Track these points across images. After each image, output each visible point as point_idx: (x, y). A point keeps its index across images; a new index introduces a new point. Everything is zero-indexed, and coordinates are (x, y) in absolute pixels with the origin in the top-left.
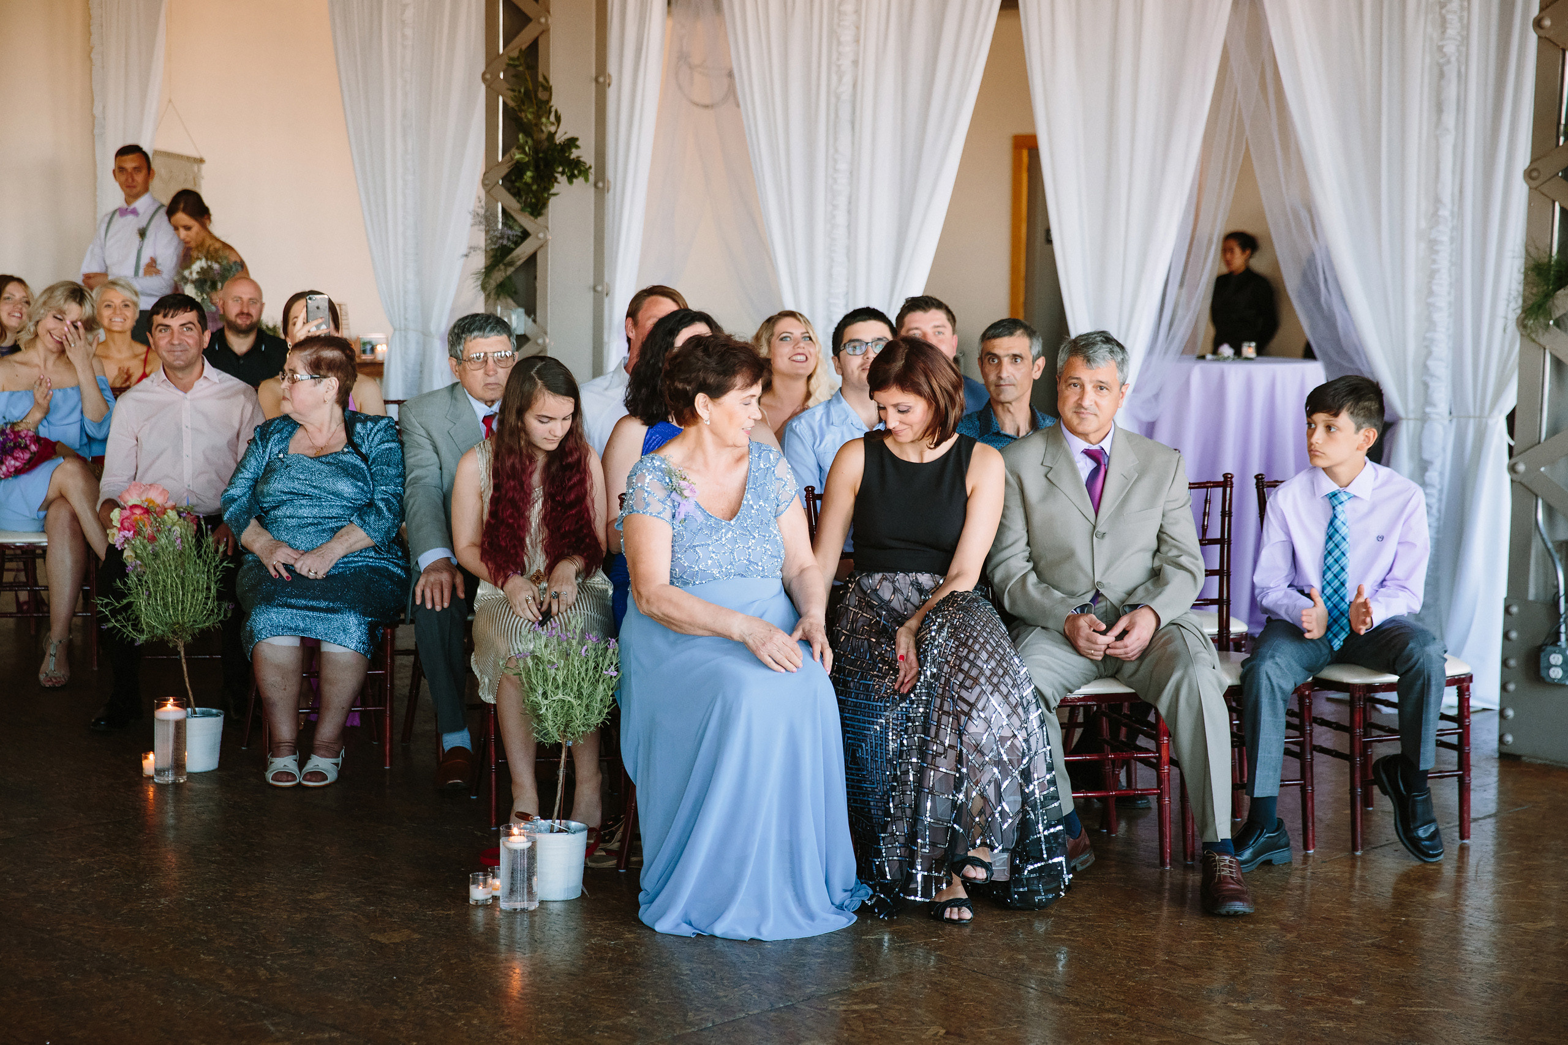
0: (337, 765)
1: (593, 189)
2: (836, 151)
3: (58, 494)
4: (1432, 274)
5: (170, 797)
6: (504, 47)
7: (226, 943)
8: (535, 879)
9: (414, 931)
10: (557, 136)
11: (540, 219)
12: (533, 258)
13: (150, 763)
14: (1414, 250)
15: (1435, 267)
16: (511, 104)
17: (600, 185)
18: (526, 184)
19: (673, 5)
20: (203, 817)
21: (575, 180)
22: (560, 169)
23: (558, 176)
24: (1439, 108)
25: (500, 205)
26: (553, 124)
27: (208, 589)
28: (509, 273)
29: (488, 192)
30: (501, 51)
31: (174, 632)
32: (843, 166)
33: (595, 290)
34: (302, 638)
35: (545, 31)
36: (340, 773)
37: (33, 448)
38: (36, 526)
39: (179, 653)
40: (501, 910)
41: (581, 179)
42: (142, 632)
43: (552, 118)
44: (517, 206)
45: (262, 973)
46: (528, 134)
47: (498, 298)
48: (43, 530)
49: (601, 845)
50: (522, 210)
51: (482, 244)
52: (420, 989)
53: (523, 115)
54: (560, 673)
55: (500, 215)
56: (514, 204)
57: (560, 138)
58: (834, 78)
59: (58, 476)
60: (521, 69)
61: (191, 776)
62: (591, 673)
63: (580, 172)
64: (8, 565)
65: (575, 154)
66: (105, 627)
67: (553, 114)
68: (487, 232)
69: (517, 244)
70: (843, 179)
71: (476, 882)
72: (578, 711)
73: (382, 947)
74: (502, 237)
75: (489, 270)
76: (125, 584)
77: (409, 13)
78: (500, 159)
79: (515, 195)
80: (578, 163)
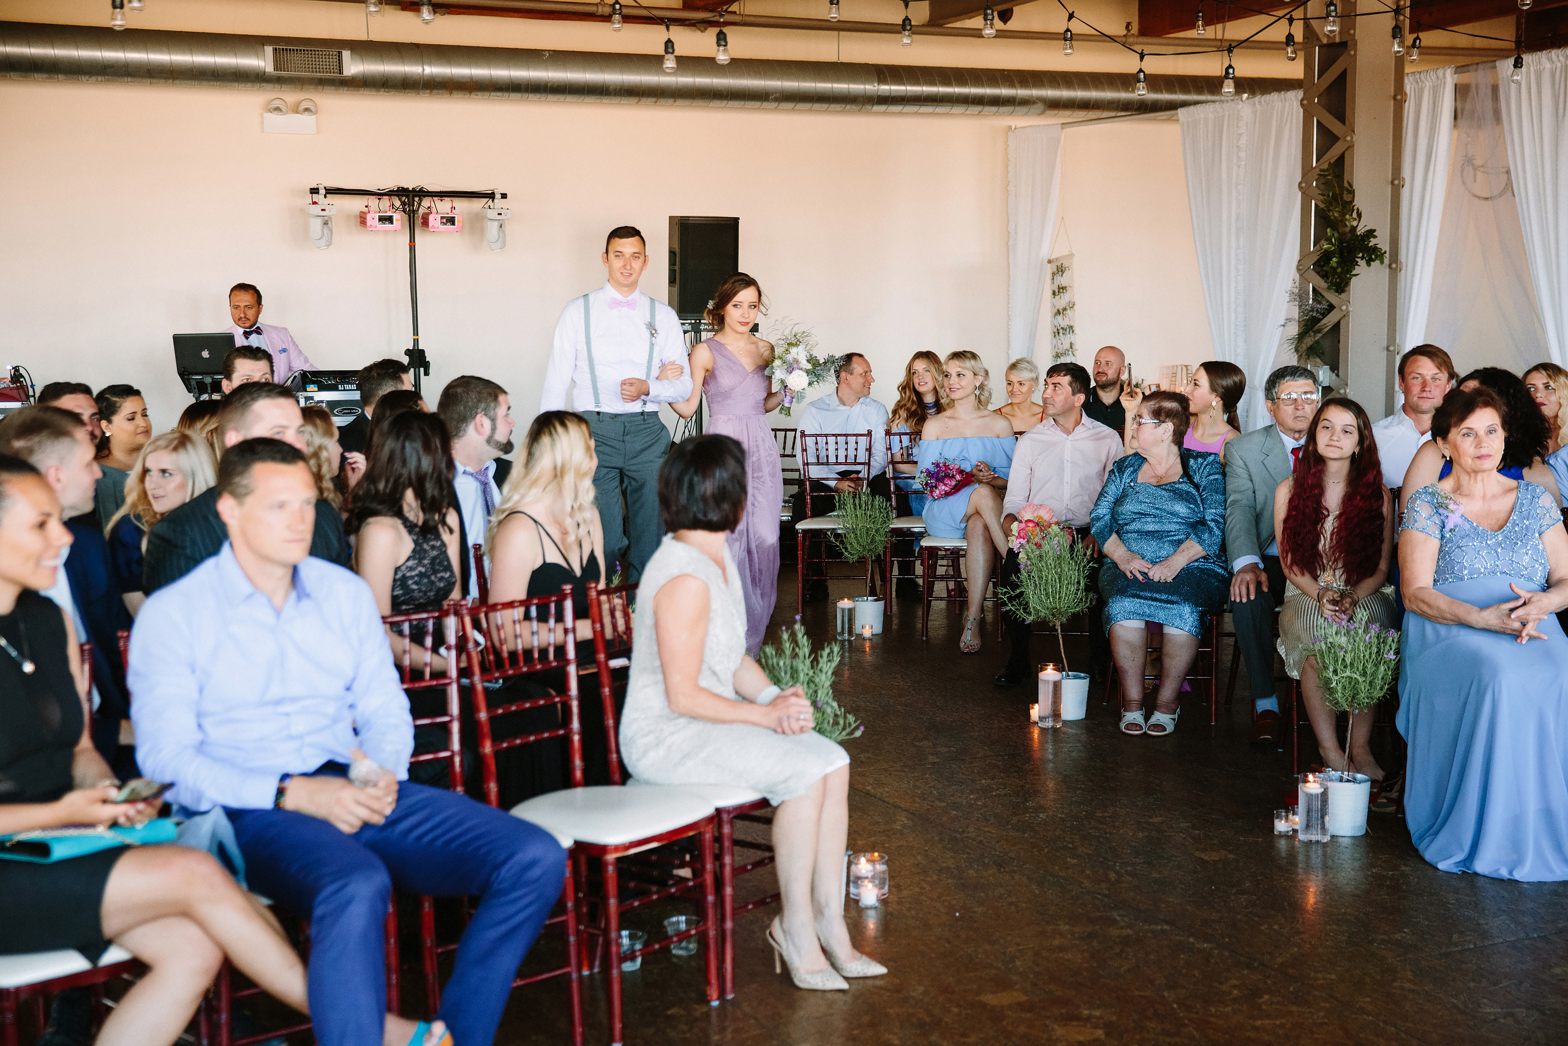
0: (1174, 720)
1: (1388, 270)
3: (974, 511)
5: (1050, 737)
6: (1317, 161)
7: (1086, 851)
8: (1327, 818)
9: (1230, 852)
10: (1359, 229)
11: (1343, 296)
12: (1337, 327)
13: (1035, 712)
16: (1322, 205)
17: (1394, 266)
18: (1332, 267)
19: (1459, 120)
20: (1074, 754)
21: (1372, 263)
22: (1361, 255)
23: (1359, 260)
25: (1311, 285)
26: (1355, 219)
27: (1079, 583)
28: (1317, 338)
29: (1301, 275)
30: (1314, 164)
31: (1053, 615)
33: (1388, 349)
34: (1147, 622)
35: (1351, 147)
36: (1176, 726)
37: (958, 477)
38: (960, 534)
39: (1057, 630)
40: (1299, 841)
41: (1377, 262)
42: (1030, 614)
43: (1355, 215)
44: (1324, 285)
45: (1113, 876)
46: (1334, 228)
47: (1308, 358)
48: (965, 537)
49: (1383, 794)
50: (1329, 288)
51: (1296, 316)
52: (1233, 898)
53: (1331, 214)
54: (1348, 655)
55: (1311, 293)
56: (1322, 284)
57: (1361, 230)
59: (974, 497)
60: (1330, 177)
61: (1065, 722)
62: (1374, 656)
63: (1377, 257)
64: (940, 562)
65: (1373, 242)
66: (1004, 610)
67: (1355, 211)
68: (1300, 307)
69: (1324, 315)
71: (1279, 817)
72: (1363, 687)
73: (1204, 862)
74: (1312, 311)
75: (1301, 336)
76: (1018, 578)
77: (1243, 141)
78: (1312, 249)
79: (1323, 277)
80: (1375, 249)
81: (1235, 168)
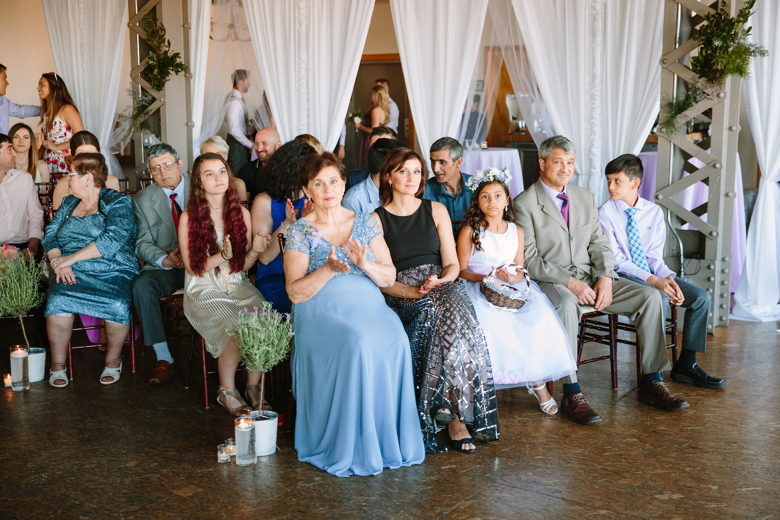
0: (119, 371)
1: (185, 77)
2: (300, 58)
4: (592, 110)
5: (22, 399)
6: (138, 11)
10: (169, 52)
11: (161, 92)
12: (158, 111)
13: (8, 380)
14: (583, 99)
15: (593, 106)
16: (143, 37)
17: (188, 75)
18: (155, 75)
21: (179, 73)
22: (171, 68)
23: (171, 71)
24: (593, 34)
25: (140, 85)
26: (167, 47)
28: (146, 118)
29: (133, 80)
30: (137, 12)
31: (17, 311)
32: (303, 66)
33: (187, 125)
35: (160, 2)
40: (237, 465)
43: (166, 43)
44: (149, 86)
46: (154, 52)
47: (141, 129)
50: (153, 88)
51: (132, 105)
53: (150, 43)
54: (262, 335)
55: (140, 90)
56: (147, 85)
57: (170, 54)
58: (297, 25)
60: (150, 20)
61: (32, 384)
63: (182, 70)
65: (178, 60)
68: (135, 99)
69: (150, 104)
70: (303, 72)
71: (221, 449)
74: (142, 101)
75: (136, 117)
78: (139, 64)
79: (147, 81)
80: (180, 65)
81: (77, 14)
